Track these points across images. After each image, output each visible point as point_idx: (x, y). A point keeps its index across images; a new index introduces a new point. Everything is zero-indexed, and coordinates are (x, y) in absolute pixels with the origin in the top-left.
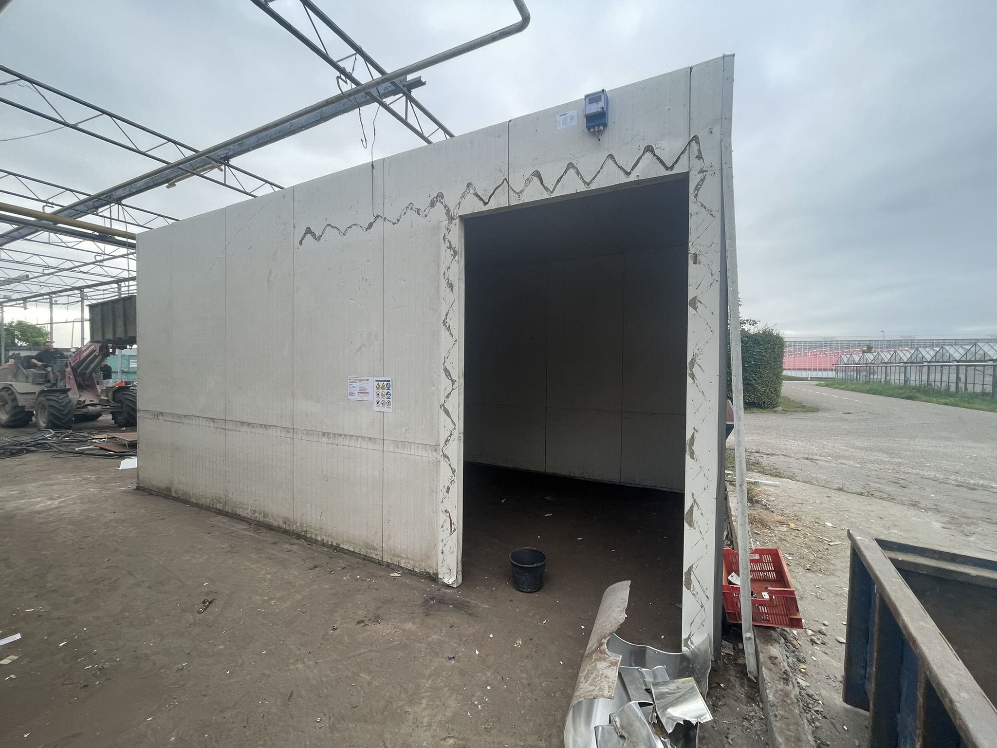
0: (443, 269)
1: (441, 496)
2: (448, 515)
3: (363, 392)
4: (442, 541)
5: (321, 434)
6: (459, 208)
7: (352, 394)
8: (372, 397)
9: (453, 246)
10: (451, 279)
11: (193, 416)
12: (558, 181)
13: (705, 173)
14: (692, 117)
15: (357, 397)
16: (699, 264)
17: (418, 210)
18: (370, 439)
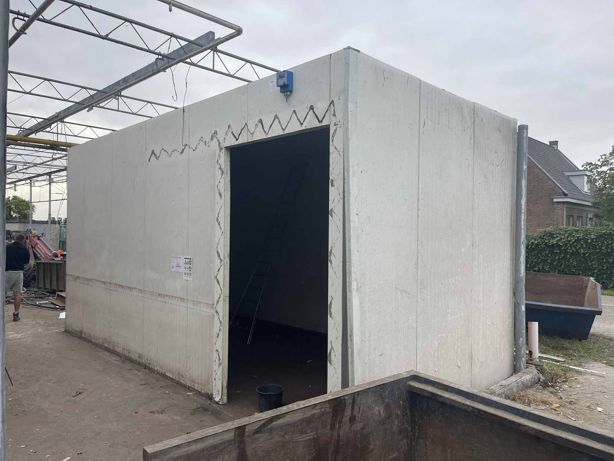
0: (217, 183)
1: (215, 340)
2: (218, 354)
3: (178, 266)
4: (215, 371)
5: (158, 294)
6: (224, 142)
7: (173, 267)
8: (182, 270)
9: (222, 168)
10: (220, 190)
11: (94, 280)
12: (270, 127)
13: (337, 126)
14: (331, 88)
15: (175, 269)
16: (334, 187)
17: (205, 142)
18: (181, 299)
